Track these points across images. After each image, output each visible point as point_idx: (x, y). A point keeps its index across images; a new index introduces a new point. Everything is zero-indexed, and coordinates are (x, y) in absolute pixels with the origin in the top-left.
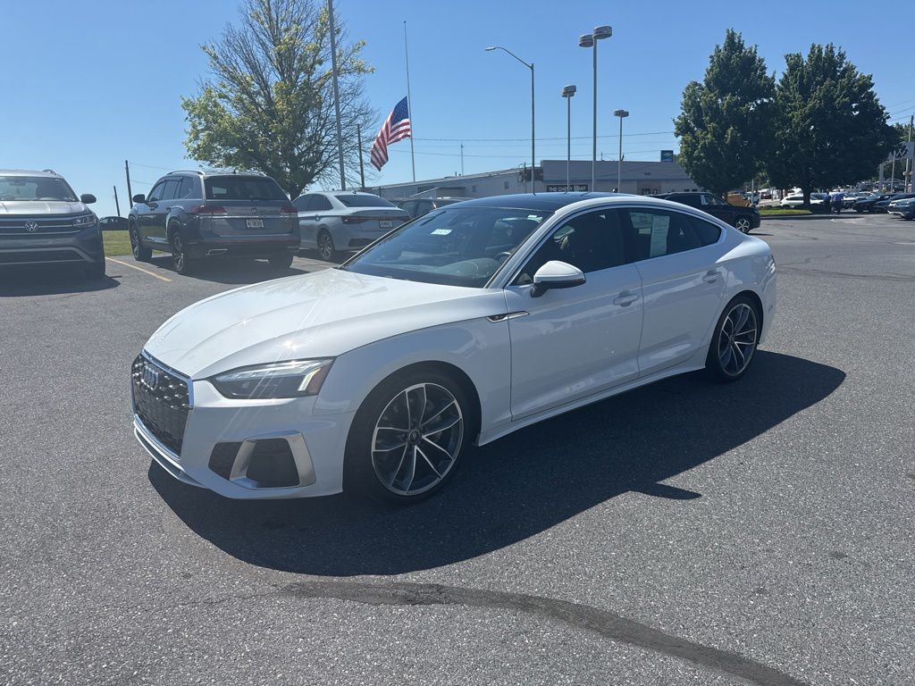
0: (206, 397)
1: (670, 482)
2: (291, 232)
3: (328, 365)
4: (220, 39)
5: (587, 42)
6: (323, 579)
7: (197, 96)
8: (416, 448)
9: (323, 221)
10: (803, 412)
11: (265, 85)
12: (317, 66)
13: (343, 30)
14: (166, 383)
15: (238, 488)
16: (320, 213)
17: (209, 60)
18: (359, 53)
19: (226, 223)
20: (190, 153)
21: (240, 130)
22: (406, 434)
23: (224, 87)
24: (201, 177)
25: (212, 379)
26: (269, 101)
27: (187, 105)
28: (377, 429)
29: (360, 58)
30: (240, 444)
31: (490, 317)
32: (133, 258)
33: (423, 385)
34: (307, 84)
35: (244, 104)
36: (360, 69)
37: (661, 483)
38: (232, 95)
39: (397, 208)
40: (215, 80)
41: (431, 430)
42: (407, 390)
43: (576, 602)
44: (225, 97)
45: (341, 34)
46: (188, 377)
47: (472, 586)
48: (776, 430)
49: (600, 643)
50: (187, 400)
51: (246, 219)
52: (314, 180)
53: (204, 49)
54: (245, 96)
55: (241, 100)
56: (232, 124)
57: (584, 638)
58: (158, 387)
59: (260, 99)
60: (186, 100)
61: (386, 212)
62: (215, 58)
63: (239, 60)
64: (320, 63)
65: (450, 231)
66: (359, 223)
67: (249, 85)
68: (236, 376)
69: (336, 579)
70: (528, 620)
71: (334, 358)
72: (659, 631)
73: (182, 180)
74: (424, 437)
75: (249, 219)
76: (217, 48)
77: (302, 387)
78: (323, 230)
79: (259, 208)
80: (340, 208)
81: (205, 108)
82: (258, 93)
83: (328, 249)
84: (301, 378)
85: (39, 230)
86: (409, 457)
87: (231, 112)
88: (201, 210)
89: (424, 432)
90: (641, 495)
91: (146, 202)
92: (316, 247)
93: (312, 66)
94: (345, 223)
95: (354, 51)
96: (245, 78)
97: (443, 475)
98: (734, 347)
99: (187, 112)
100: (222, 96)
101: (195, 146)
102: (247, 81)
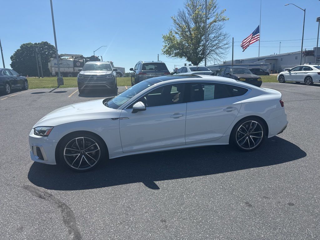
3: (52, 128)
4: (176, 14)
8: (83, 156)
11: (189, 28)
12: (207, 20)
13: (217, 6)
17: (173, 21)
18: (223, 14)
23: (178, 30)
24: (142, 63)
25: (34, 129)
26: (191, 34)
27: (164, 37)
28: (66, 149)
29: (223, 16)
30: (33, 147)
31: (111, 119)
33: (82, 138)
34: (204, 27)
35: (183, 35)
36: (224, 19)
38: (180, 33)
40: (174, 28)
42: (76, 139)
44: (177, 33)
45: (217, 7)
53: (172, 18)
56: (177, 42)
59: (188, 34)
60: (164, 35)
64: (209, 19)
67: (185, 29)
68: (37, 128)
69: (36, 187)
76: (176, 18)
77: (45, 134)
79: (157, 73)
81: (169, 37)
85: (97, 79)
86: (79, 158)
87: (178, 38)
91: (134, 70)
93: (206, 21)
95: (221, 13)
96: (184, 26)
97: (92, 166)
98: (249, 138)
99: (164, 39)
100: (176, 33)
101: (165, 50)
102: (184, 28)
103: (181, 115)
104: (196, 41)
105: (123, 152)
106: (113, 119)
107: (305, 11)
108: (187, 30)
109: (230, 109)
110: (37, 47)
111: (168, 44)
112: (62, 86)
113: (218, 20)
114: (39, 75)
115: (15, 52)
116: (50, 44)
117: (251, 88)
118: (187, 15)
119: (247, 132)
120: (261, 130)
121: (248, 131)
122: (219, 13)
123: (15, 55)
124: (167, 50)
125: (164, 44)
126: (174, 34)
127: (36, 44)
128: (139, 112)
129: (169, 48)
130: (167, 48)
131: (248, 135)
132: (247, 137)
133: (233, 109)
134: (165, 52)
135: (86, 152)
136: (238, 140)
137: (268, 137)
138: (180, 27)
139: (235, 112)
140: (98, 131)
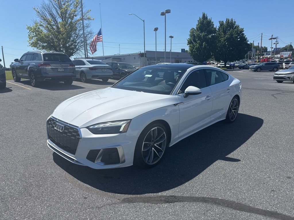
0: (86, 134)
1: (229, 156)
2: (73, 73)
3: (129, 122)
5: (163, 14)
6: (134, 196)
7: (33, 25)
8: (153, 148)
9: (82, 69)
10: (257, 132)
11: (56, 22)
12: (75, 17)
14: (67, 129)
15: (98, 165)
16: (81, 66)
17: (36, 13)
18: (89, 13)
19: (51, 69)
20: (30, 44)
21: (48, 37)
22: (150, 144)
23: (41, 22)
24: (42, 53)
25: (88, 128)
27: (28, 28)
28: (144, 143)
29: (89, 15)
30: (100, 150)
31: (174, 105)
32: (13, 81)
33: (156, 128)
34: (71, 22)
35: (49, 29)
36: (89, 19)
37: (227, 156)
38: (44, 25)
39: (107, 65)
40: (39, 20)
41: (157, 142)
42: (152, 129)
43: (220, 198)
44: (42, 26)
46: (78, 127)
47: (185, 195)
48: (252, 138)
49: (234, 212)
50: (79, 135)
51: (58, 68)
52: (74, 54)
53: (34, 9)
54: (49, 26)
55: (47, 27)
56: (45, 35)
57: (229, 211)
58: (64, 130)
59: (55, 27)
60: (28, 26)
61: (104, 66)
62: (38, 12)
63: (47, 13)
64: (76, 16)
65: (152, 76)
66: (95, 70)
67: (51, 22)
68: (96, 126)
69: (138, 196)
70: (209, 206)
71: (131, 120)
72: (249, 206)
73: (34, 54)
74: (155, 145)
75: (59, 68)
77: (121, 130)
78: (82, 72)
79: (62, 65)
80: (88, 65)
81: (35, 29)
82: (54, 25)
83: (84, 78)
84: (120, 127)
86: (151, 152)
87: (44, 31)
88: (42, 65)
89: (155, 143)
90: (223, 161)
91: (19, 62)
92: (79, 78)
93: (73, 17)
94: (90, 70)
95: (87, 12)
99: (29, 30)
101: (32, 42)
103: (210, 97)
105: (179, 138)
107: (144, 21)
120: (237, 106)
125: (29, 36)
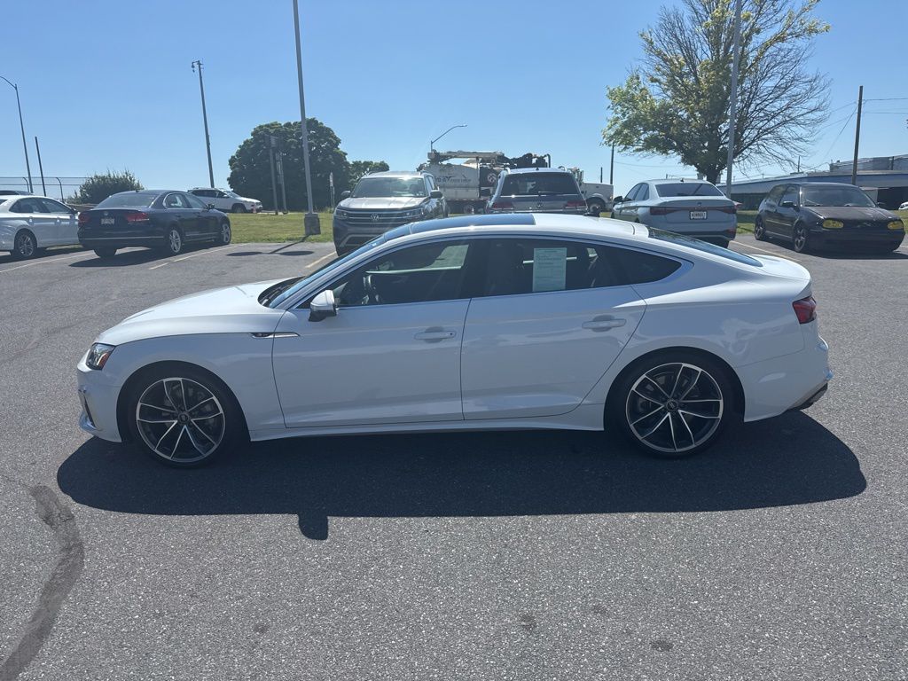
4: (655, 22)
8: (185, 427)
11: (690, 60)
17: (644, 46)
18: (809, 13)
20: (606, 140)
26: (697, 81)
27: (613, 94)
28: (140, 404)
29: (810, 19)
33: (179, 379)
35: (675, 86)
36: (811, 31)
37: (330, 517)
38: (663, 79)
40: (645, 65)
42: (165, 380)
44: (656, 81)
53: (642, 35)
55: (672, 82)
56: (652, 109)
59: (689, 80)
60: (611, 89)
62: (651, 43)
64: (758, 32)
67: (681, 66)
71: (115, 346)
74: (193, 420)
76: (653, 34)
79: (544, 203)
80: (655, 198)
82: (688, 73)
87: (658, 95)
93: (748, 37)
94: (652, 213)
95: (804, 10)
96: (677, 60)
97: (206, 455)
98: (676, 417)
99: (610, 101)
100: (653, 80)
101: (612, 133)
102: (680, 63)
103: (447, 335)
104: (711, 101)
105: (287, 427)
106: (255, 334)
108: (686, 69)
109: (605, 324)
110: (292, 132)
111: (624, 115)
112: (312, 237)
113: (791, 34)
114: (276, 205)
115: (240, 147)
116: (321, 123)
117: (690, 260)
118: (688, 24)
119: (667, 398)
120: (717, 397)
121: (669, 394)
122: (797, 10)
123: (239, 153)
124: (618, 133)
125: (611, 115)
126: (645, 83)
127: (288, 125)
128: (327, 318)
129: (625, 125)
130: (618, 126)
131: (672, 405)
132: (669, 414)
133: (613, 323)
134: (611, 138)
135: (193, 417)
136: (632, 420)
137: (746, 420)
138: (665, 60)
139: (620, 334)
140: (215, 364)
